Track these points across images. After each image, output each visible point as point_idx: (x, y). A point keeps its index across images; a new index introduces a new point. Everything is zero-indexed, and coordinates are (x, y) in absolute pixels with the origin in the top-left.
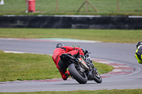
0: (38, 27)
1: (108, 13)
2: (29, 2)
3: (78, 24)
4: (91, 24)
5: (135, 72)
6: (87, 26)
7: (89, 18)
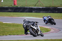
0: (18, 12)
1: (49, 6)
2: (14, 1)
3: (36, 11)
4: (41, 11)
5: (60, 32)
6: (39, 11)
7: (40, 8)
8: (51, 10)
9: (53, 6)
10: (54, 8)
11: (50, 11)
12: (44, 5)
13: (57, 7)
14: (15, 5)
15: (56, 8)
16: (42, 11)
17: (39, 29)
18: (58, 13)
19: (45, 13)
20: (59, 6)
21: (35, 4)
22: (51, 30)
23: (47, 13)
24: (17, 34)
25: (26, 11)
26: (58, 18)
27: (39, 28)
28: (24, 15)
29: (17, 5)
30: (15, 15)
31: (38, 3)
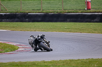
4: (3, 19)
8: (18, 18)
9: (21, 11)
10: (23, 15)
11: (16, 19)
12: (8, 11)
13: (27, 13)
15: (25, 15)
18: (29, 22)
22: (19, 48)
26: (29, 29)
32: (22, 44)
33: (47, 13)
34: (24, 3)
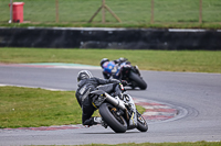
0: (28, 46)
1: (137, 24)
2: (14, 6)
3: (90, 42)
4: (110, 42)
5: (179, 116)
6: (104, 44)
7: (107, 32)
8: (145, 39)
9: (153, 24)
10: (156, 32)
11: (141, 43)
12: (121, 23)
13: (167, 29)
14: (18, 21)
16: (115, 44)
17: (133, 107)
18: (170, 49)
19: (125, 48)
20: (173, 25)
21: (88, 19)
22: (146, 110)
23: (130, 51)
24: (25, 123)
25: (56, 41)
26: (169, 67)
27: (132, 101)
28: (50, 57)
29: (25, 22)
30: (17, 56)
31: (100, 13)
32: (152, 102)
33: (212, 29)
34: (159, 5)
